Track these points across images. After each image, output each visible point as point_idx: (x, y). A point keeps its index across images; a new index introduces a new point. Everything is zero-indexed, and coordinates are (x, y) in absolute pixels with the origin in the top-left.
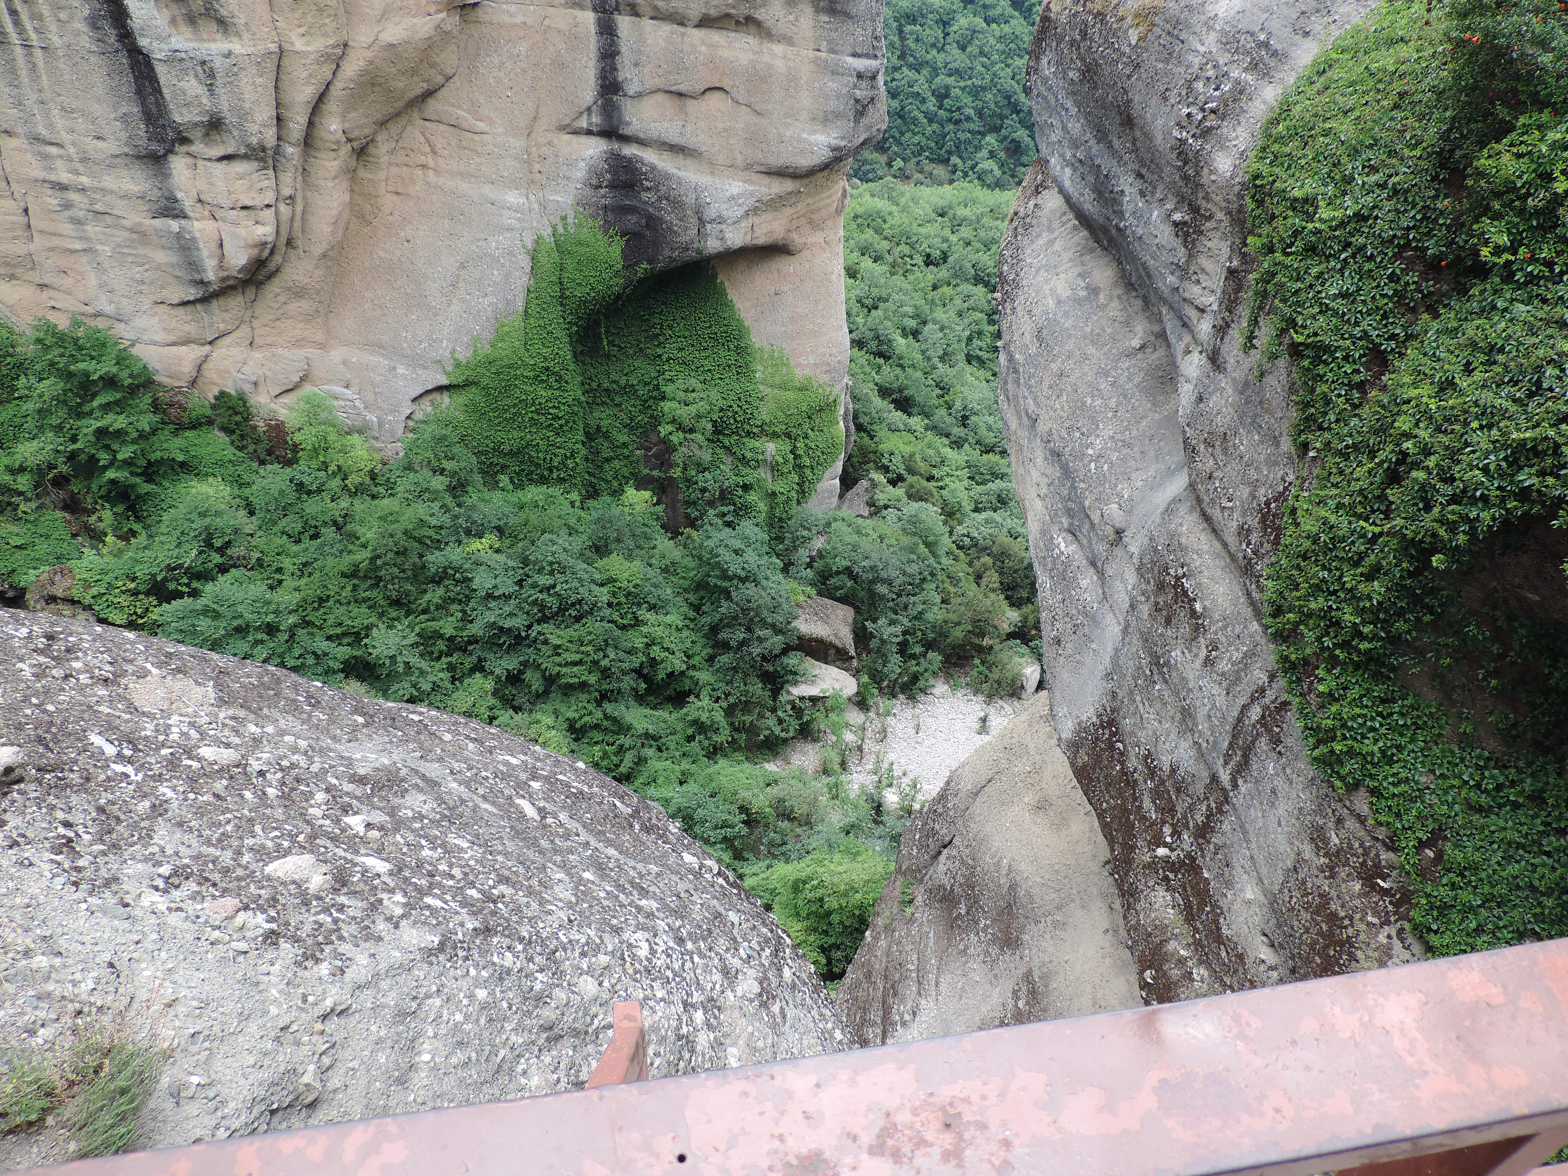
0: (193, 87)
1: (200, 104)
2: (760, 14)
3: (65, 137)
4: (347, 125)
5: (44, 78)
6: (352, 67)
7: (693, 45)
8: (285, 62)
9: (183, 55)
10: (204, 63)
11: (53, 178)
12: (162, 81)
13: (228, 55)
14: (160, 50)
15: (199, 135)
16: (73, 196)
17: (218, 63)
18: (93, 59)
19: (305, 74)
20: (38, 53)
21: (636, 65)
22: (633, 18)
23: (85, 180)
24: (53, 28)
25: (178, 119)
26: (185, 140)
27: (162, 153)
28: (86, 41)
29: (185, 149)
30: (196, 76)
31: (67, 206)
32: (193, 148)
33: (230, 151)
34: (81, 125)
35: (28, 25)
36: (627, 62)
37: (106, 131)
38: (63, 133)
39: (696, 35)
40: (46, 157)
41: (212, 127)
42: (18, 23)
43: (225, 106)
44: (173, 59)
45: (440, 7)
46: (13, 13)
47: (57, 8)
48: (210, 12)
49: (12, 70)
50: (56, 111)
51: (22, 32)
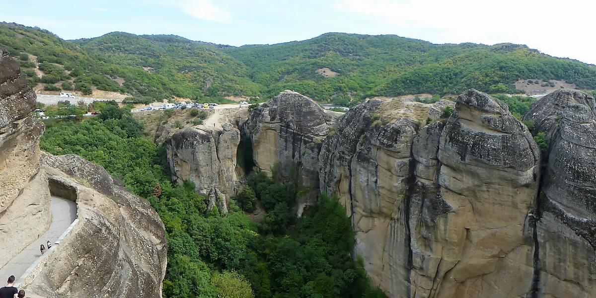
0: (419, 260)
1: (419, 264)
4: (456, 277)
5: (395, 245)
6: (459, 266)
8: (442, 261)
9: (419, 253)
10: (423, 256)
11: (390, 263)
12: (413, 256)
13: (429, 256)
14: (414, 251)
15: (418, 269)
17: (426, 257)
18: (403, 246)
19: (445, 265)
20: (395, 240)
21: (544, 285)
22: (546, 273)
23: (395, 266)
24: (399, 238)
25: (414, 264)
26: (415, 269)
27: (409, 269)
28: (403, 242)
30: (420, 258)
31: (390, 269)
32: (416, 271)
33: (424, 274)
34: (397, 256)
35: (396, 235)
36: (542, 284)
37: (401, 260)
38: (394, 256)
39: (563, 283)
40: (390, 259)
41: (421, 269)
42: (394, 234)
43: (424, 266)
44: (416, 253)
45: (490, 257)
46: (394, 232)
47: (401, 234)
48: (429, 246)
49: (390, 241)
50: (394, 252)
51: (394, 235)
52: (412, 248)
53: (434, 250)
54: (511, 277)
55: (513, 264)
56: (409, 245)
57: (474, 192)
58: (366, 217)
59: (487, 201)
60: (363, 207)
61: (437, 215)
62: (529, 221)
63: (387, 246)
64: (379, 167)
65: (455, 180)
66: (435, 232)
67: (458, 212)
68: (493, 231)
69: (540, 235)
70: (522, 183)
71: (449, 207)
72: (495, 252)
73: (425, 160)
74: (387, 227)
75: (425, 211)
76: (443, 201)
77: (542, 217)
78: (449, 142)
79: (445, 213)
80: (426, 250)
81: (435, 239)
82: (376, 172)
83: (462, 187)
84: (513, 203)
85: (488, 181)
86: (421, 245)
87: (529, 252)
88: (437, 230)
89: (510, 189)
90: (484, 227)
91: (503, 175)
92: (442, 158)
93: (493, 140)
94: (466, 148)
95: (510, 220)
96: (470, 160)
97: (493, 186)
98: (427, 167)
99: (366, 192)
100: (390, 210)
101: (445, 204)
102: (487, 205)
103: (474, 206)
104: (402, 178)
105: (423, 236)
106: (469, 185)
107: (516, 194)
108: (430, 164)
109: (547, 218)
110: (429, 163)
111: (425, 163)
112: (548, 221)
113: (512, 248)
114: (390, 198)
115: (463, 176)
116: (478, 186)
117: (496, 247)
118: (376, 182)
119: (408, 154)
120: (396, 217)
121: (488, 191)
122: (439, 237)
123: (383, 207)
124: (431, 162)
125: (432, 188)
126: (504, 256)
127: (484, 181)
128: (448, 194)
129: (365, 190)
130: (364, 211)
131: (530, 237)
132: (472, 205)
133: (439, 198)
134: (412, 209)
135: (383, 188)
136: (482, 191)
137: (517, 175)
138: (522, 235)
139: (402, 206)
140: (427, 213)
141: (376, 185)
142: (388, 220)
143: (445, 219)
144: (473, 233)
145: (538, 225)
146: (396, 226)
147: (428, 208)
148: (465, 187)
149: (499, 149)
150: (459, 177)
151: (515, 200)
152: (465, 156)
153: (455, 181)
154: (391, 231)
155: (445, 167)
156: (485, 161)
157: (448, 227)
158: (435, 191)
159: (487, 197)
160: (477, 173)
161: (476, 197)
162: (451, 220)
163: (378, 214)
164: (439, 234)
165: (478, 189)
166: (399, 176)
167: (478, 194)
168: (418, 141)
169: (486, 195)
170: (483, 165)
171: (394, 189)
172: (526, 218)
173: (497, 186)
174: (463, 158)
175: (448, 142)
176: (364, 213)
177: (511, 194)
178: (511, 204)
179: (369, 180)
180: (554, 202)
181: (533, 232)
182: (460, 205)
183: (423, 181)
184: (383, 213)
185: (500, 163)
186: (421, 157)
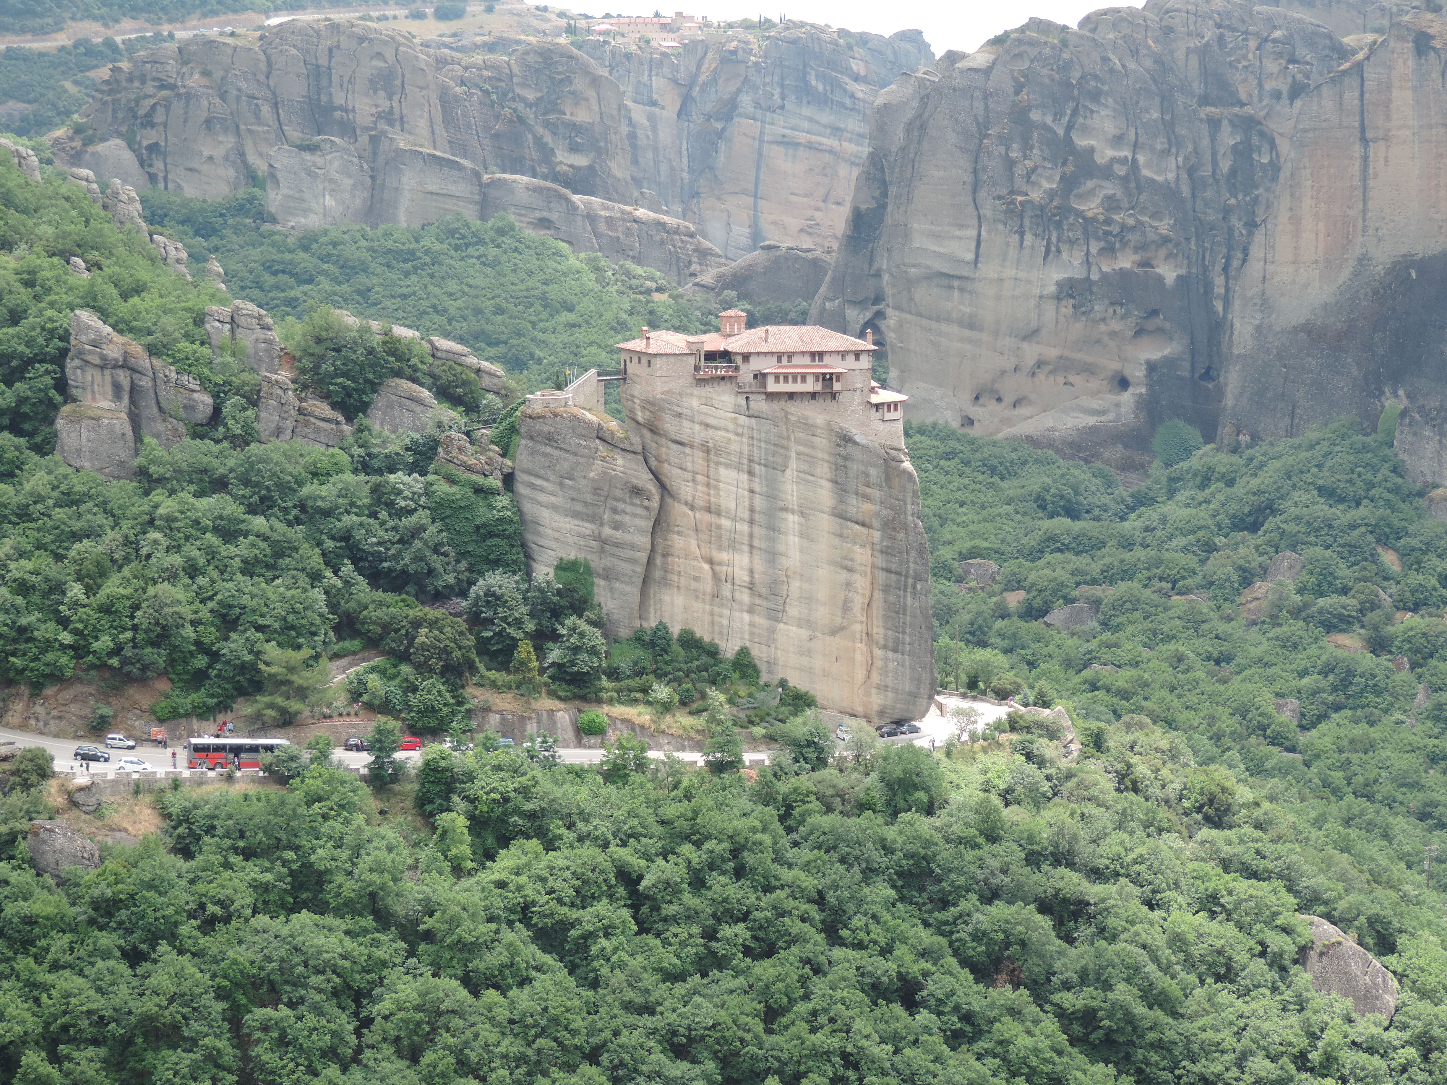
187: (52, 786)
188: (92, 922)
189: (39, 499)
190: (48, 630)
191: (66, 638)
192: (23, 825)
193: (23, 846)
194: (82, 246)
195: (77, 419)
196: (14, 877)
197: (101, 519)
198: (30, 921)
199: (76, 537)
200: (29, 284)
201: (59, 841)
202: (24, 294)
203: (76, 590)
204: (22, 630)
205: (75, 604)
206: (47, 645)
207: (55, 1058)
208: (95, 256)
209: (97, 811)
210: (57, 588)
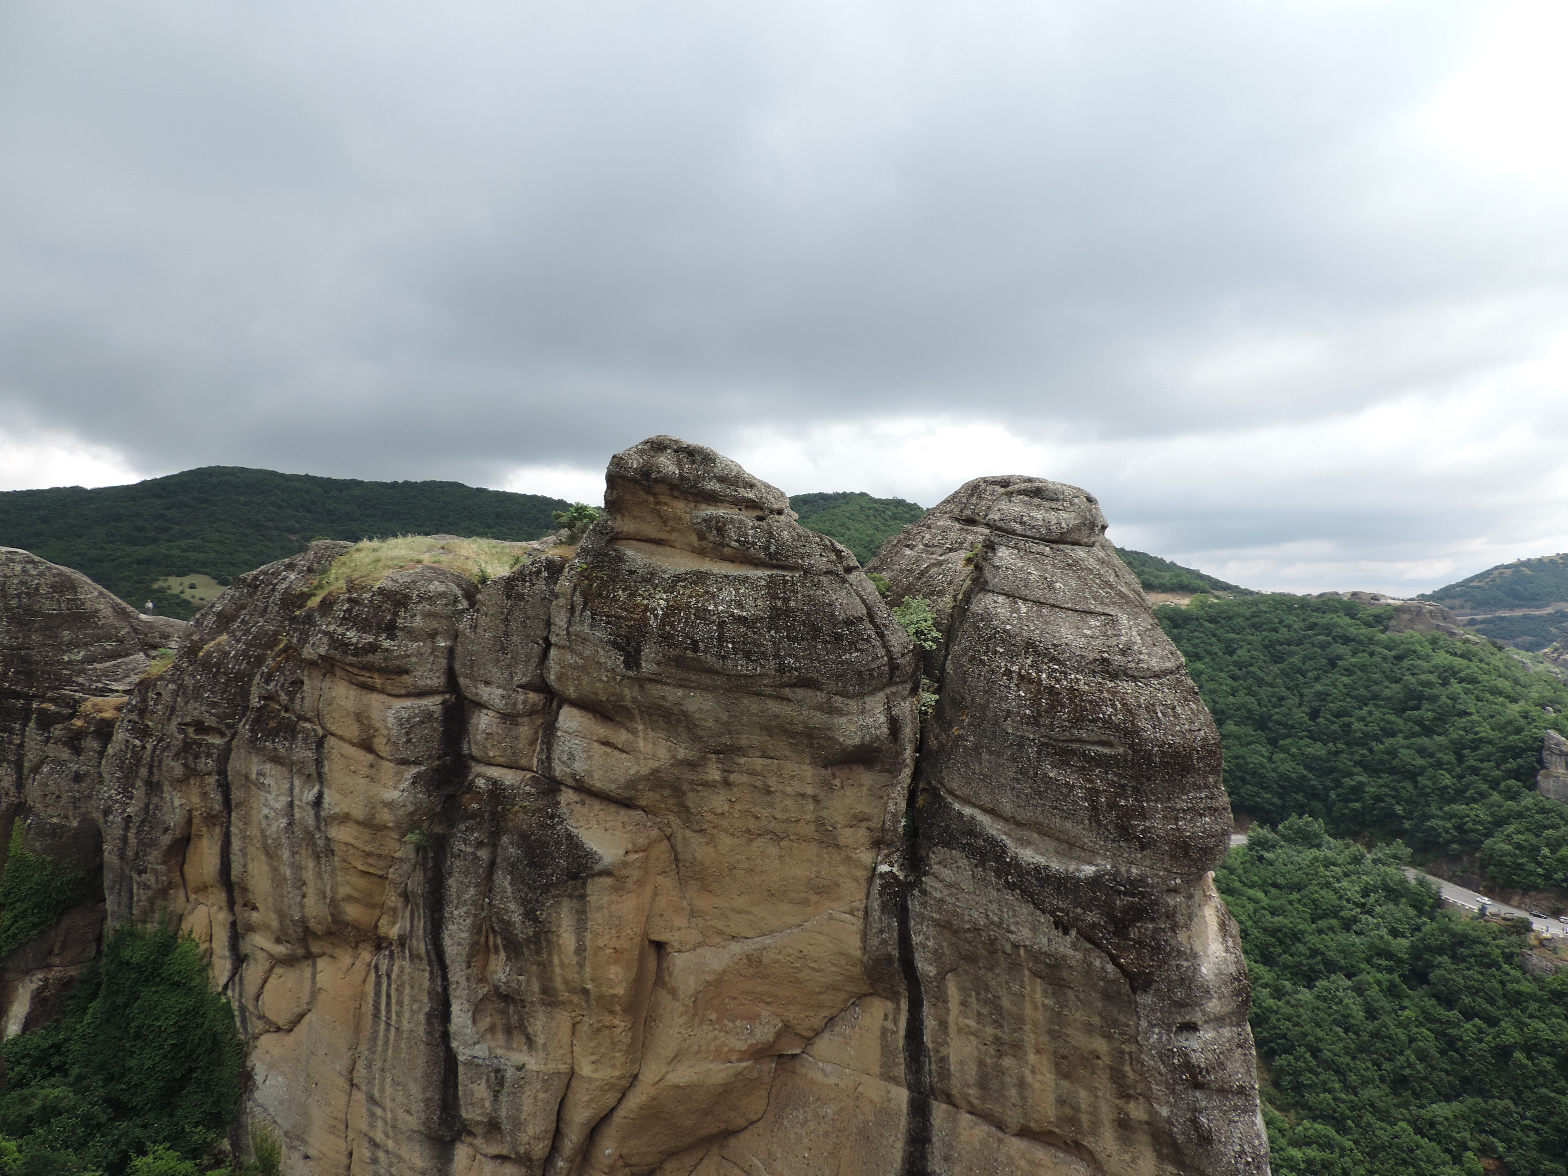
0: (481, 1090)
1: (483, 1107)
2: (1088, 1142)
3: (388, 1104)
4: (625, 1151)
5: (390, 1051)
6: (636, 1100)
7: (1010, 1157)
8: (574, 1083)
9: (480, 1062)
10: (497, 1071)
11: (371, 1135)
12: (460, 1078)
13: (520, 1068)
14: (464, 1054)
15: (481, 1131)
16: (381, 1155)
17: (510, 1073)
18: (422, 1047)
19: (586, 1098)
20: (393, 1031)
21: (947, 1159)
22: (950, 1108)
23: (390, 1144)
24: (407, 1015)
25: (464, 1115)
26: (471, 1134)
27: (448, 1139)
28: (421, 1030)
29: (469, 1139)
30: (488, 1081)
31: (375, 1161)
32: (475, 1142)
33: (505, 1152)
34: (400, 1097)
35: (394, 1008)
36: (937, 1153)
37: (413, 1108)
38: (388, 1100)
39: (1016, 1145)
40: (372, 1115)
41: (493, 1127)
42: (388, 1004)
43: (503, 1113)
44: (471, 1063)
45: (744, 1056)
46: (389, 996)
47: (414, 1000)
48: (522, 1027)
49: (374, 1039)
50: (388, 1080)
51: (389, 1011)
52: (454, 1044)
53: (541, 1040)
54: (826, 1133)
55: (832, 1080)
56: (446, 1036)
57: (678, 792)
58: (289, 961)
59: (725, 823)
60: (275, 924)
61: (546, 889)
62: (881, 893)
63: (361, 1065)
64: (331, 741)
65: (608, 750)
66: (540, 964)
67: (624, 872)
68: (749, 946)
69: (924, 946)
70: (849, 742)
71: (590, 855)
72: (764, 1033)
73: (500, 691)
74: (364, 981)
75: (503, 881)
76: (570, 836)
77: (926, 874)
78: (583, 610)
79: (574, 877)
80: (509, 1048)
81: (546, 991)
82: (319, 763)
83: (632, 772)
84: (820, 823)
85: (725, 740)
86: (492, 1029)
87: (889, 1025)
88: (550, 955)
89: (808, 771)
90: (720, 933)
91: (777, 717)
92: (560, 677)
93: (737, 590)
94: (644, 622)
95: (814, 898)
96: (658, 664)
97: (742, 760)
98: (509, 718)
99: (286, 854)
100: (371, 906)
101: (574, 844)
102: (726, 841)
103: (679, 848)
104: (414, 770)
105: (496, 988)
106: (656, 764)
107: (831, 788)
108: (520, 706)
109: (946, 873)
110: (515, 704)
111: (499, 703)
112: (950, 886)
113: (827, 1013)
114: (369, 854)
115: (634, 732)
116: (692, 765)
117: (765, 1012)
118: (318, 803)
119: (436, 680)
120: (394, 932)
121: (727, 783)
122: (558, 984)
123: (349, 898)
124: (521, 697)
125: (529, 794)
126: (798, 1051)
127: (712, 743)
128: (585, 810)
129: (280, 845)
130: (278, 941)
131: (889, 958)
132: (673, 847)
133: (552, 827)
134: (453, 883)
135: (345, 818)
136: (706, 784)
137: (832, 711)
138: (858, 953)
139: (416, 883)
140: (509, 889)
141: (317, 816)
142: (366, 955)
143: (575, 904)
144: (679, 961)
145: (914, 906)
146: (396, 969)
147: (512, 868)
148: (644, 771)
149: (758, 619)
150: (621, 737)
151: (825, 813)
152: (638, 651)
153: (607, 754)
154: (378, 994)
155: (575, 711)
156: (710, 660)
157: (588, 935)
158: (540, 804)
159: (726, 807)
160: (684, 713)
161: (685, 812)
162: (600, 908)
163: (329, 933)
164: (557, 970)
165: (689, 776)
166: (403, 762)
167: (691, 799)
168: (474, 628)
169: (719, 801)
170: (705, 679)
171: (386, 817)
172: (870, 880)
173: (758, 763)
174: (632, 660)
175: (577, 613)
176: (280, 950)
177: (810, 791)
178: (810, 830)
179: (297, 802)
180: (967, 811)
181: (895, 934)
182: (630, 846)
183: (495, 772)
184: (347, 924)
185: (762, 666)
186: (487, 683)
187: (1532, 936)
188: (1550, 1000)
189: (1528, 809)
190: (1531, 866)
191: (1540, 871)
192: (1517, 950)
193: (1516, 959)
194: (1552, 702)
195: (1548, 776)
196: (1512, 972)
197: (1558, 821)
198: (1519, 993)
199: (1547, 827)
200: (1525, 717)
201: (1535, 960)
202: (1523, 722)
203: (1546, 851)
204: (1519, 865)
205: (1545, 857)
206: (1531, 873)
207: (1530, 1057)
208: (1558, 706)
209: (1555, 951)
210: (1537, 849)
